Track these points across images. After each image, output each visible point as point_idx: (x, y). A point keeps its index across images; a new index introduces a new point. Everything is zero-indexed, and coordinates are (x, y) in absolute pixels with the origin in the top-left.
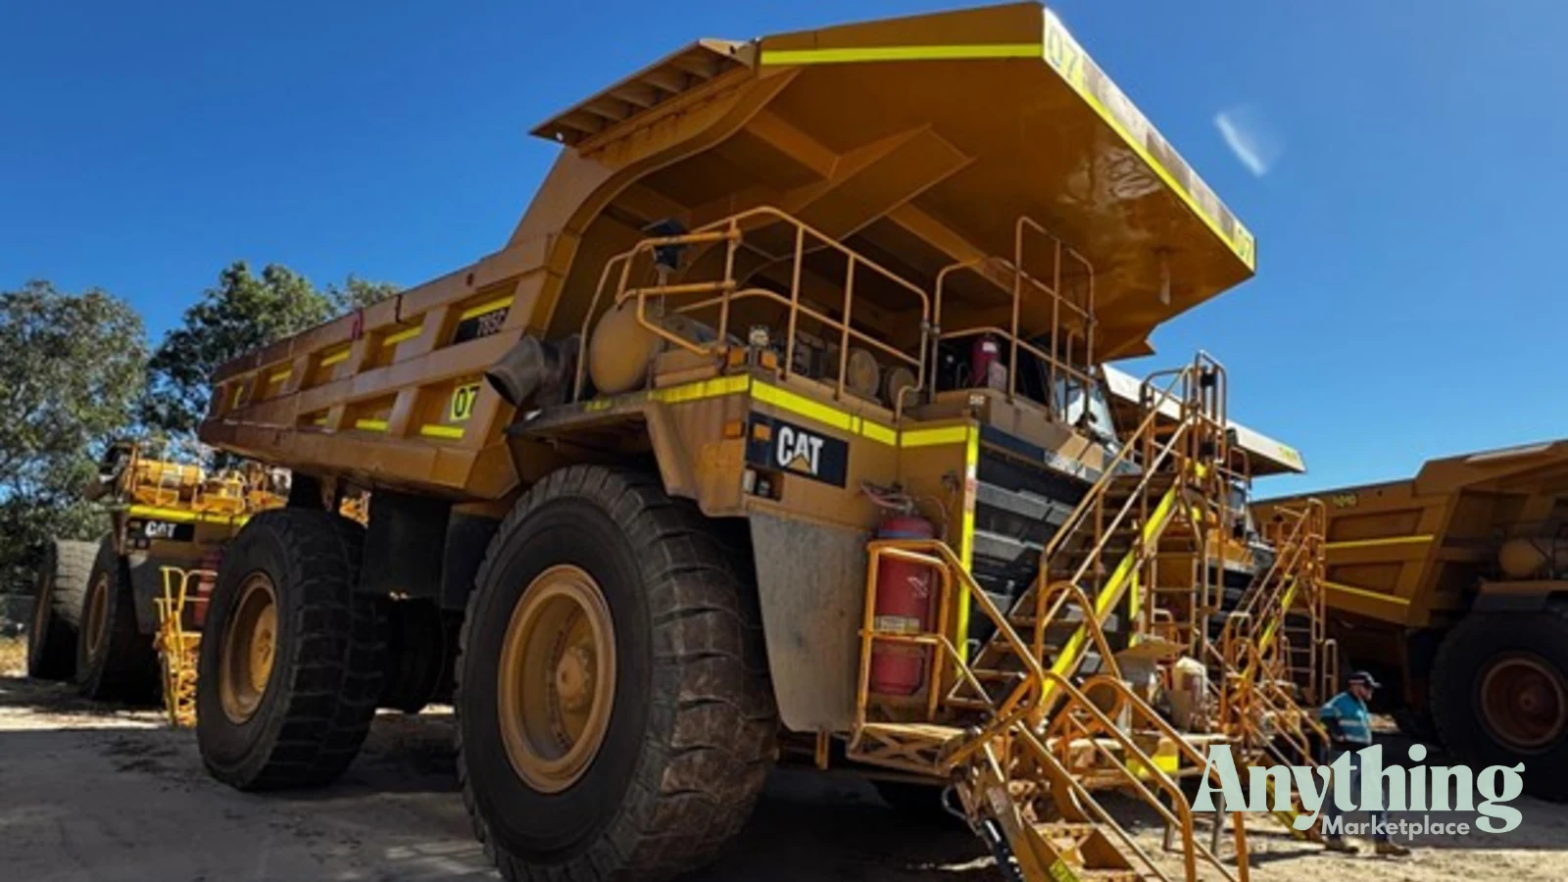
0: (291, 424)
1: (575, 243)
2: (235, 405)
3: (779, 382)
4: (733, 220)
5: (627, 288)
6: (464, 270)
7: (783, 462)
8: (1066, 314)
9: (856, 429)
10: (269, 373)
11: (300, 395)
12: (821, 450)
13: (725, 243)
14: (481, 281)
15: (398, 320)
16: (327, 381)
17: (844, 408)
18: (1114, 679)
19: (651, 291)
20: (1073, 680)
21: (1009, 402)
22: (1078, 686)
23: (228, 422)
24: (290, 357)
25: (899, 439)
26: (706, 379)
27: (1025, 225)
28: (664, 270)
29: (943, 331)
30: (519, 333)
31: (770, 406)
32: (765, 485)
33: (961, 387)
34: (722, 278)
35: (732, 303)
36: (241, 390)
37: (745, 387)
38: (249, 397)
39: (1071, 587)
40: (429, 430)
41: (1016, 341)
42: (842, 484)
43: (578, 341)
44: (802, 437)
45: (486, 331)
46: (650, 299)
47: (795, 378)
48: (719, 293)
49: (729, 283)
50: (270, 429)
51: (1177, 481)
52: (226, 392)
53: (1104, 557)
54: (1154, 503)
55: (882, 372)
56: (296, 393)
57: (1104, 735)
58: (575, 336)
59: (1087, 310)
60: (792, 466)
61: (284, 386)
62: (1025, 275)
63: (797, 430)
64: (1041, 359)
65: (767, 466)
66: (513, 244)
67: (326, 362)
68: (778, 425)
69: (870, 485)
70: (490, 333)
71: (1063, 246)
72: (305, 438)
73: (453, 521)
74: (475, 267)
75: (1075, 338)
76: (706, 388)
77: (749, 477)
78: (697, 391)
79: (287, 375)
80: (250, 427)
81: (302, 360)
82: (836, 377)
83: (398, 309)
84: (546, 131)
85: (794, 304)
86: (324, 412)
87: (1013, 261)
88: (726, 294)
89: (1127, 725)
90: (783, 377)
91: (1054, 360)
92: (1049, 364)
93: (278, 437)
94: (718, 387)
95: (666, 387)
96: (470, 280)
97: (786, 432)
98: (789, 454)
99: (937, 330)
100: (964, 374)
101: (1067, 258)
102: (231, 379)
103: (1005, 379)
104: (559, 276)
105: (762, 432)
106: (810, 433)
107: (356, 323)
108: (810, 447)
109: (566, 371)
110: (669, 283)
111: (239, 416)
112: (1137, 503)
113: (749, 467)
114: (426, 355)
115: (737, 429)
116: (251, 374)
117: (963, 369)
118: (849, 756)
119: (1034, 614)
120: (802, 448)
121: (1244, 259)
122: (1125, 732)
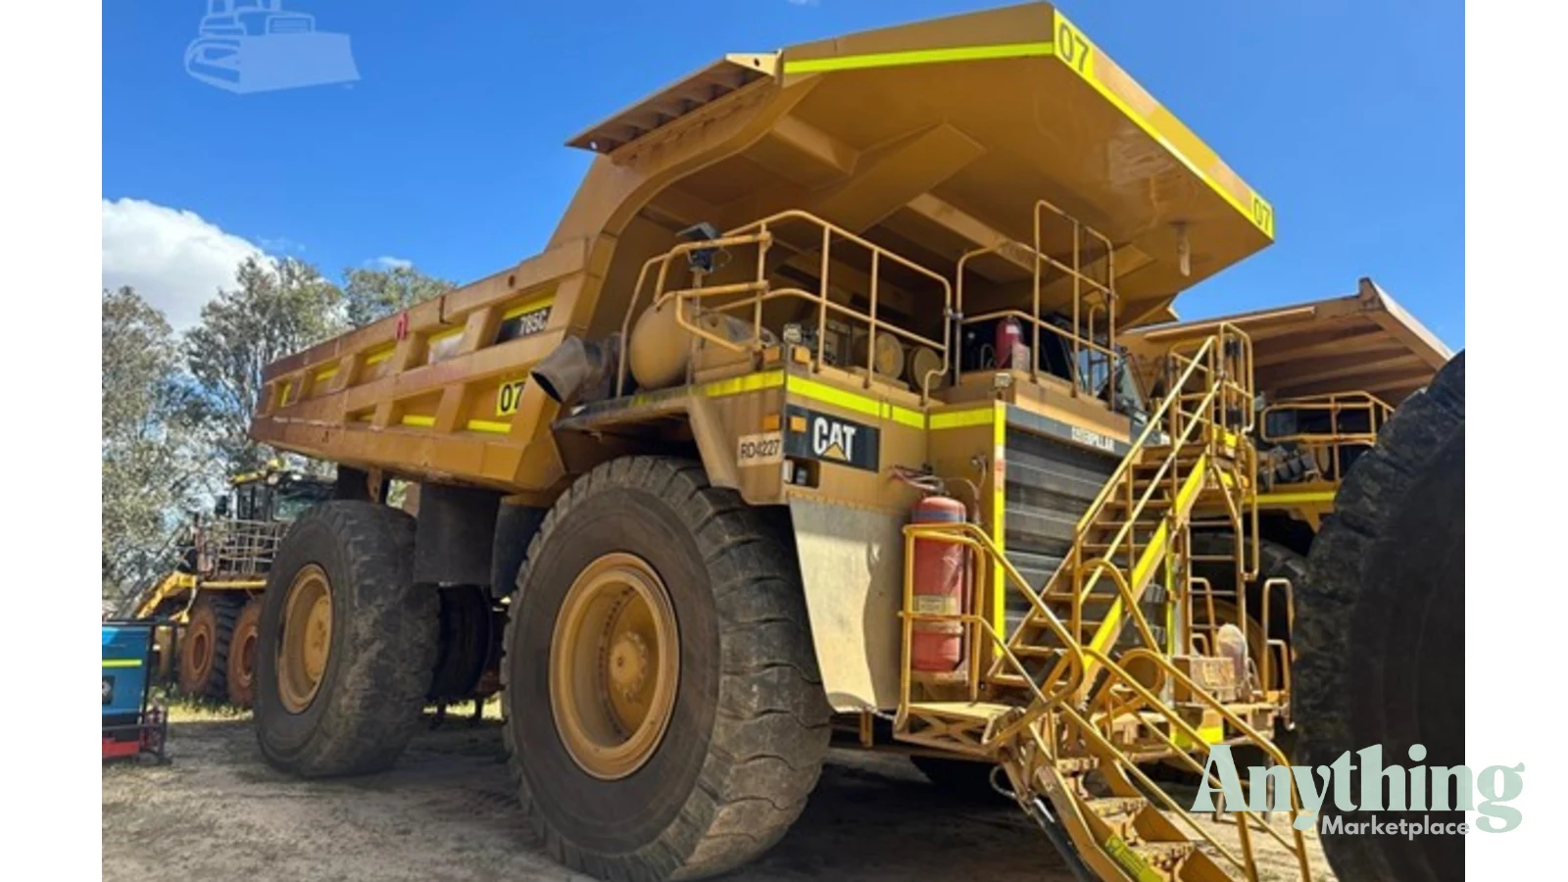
0: (339, 420)
1: (610, 246)
2: (283, 405)
3: (813, 375)
4: (763, 223)
5: (664, 291)
6: (505, 273)
7: (818, 451)
8: (1086, 290)
9: (886, 415)
10: (315, 372)
11: (347, 393)
12: (854, 438)
13: (756, 245)
14: (523, 283)
15: (442, 321)
16: (371, 379)
17: (875, 397)
18: (1151, 652)
19: (687, 293)
20: (1111, 656)
21: (1033, 381)
22: (1116, 660)
23: (277, 419)
24: (336, 356)
25: (927, 422)
26: (743, 375)
27: (1042, 208)
28: (698, 273)
29: (966, 316)
30: (562, 333)
31: (806, 398)
32: (802, 473)
33: (985, 368)
34: (755, 279)
35: (766, 303)
36: (288, 388)
37: (781, 382)
38: (298, 395)
39: (1104, 564)
40: (475, 424)
41: (1037, 322)
42: (876, 469)
43: (619, 338)
44: (836, 427)
45: (528, 331)
46: (689, 300)
47: (828, 371)
48: (752, 293)
49: (762, 283)
50: (320, 426)
51: (1208, 450)
52: (274, 391)
53: (1136, 528)
54: (1185, 472)
55: (906, 352)
56: (344, 390)
57: (1147, 709)
58: (616, 334)
59: (1107, 285)
60: (828, 454)
61: (330, 384)
62: (1044, 257)
63: (831, 420)
64: (1062, 337)
65: (805, 455)
66: (552, 247)
67: (371, 360)
68: (812, 416)
69: (901, 468)
70: (532, 333)
71: (1080, 226)
72: (353, 435)
73: (502, 513)
74: (517, 269)
75: (1096, 312)
76: (743, 383)
77: (788, 468)
78: (736, 386)
79: (333, 373)
80: (300, 424)
81: (348, 360)
82: (865, 365)
83: (441, 309)
84: (582, 143)
85: (823, 301)
86: (372, 410)
87: (1032, 245)
88: (759, 294)
89: (1169, 699)
90: (816, 371)
91: (1076, 337)
92: (1071, 342)
93: (327, 433)
94: (755, 382)
95: (704, 382)
96: (512, 281)
97: (820, 422)
98: (824, 443)
99: (960, 315)
100: (988, 355)
101: (1085, 236)
102: (280, 378)
103: (1029, 358)
104: (597, 277)
105: (798, 424)
106: (843, 422)
107: (400, 324)
108: (844, 435)
109: (608, 368)
110: (704, 285)
111: (287, 412)
112: (1167, 474)
113: (787, 458)
114: (470, 353)
115: (776, 421)
116: (298, 373)
117: (987, 349)
118: (897, 736)
119: (1070, 589)
120: (836, 436)
121: (1262, 228)
122: (1168, 705)
